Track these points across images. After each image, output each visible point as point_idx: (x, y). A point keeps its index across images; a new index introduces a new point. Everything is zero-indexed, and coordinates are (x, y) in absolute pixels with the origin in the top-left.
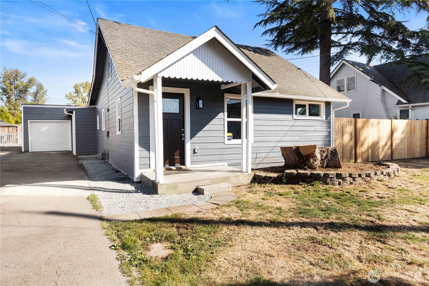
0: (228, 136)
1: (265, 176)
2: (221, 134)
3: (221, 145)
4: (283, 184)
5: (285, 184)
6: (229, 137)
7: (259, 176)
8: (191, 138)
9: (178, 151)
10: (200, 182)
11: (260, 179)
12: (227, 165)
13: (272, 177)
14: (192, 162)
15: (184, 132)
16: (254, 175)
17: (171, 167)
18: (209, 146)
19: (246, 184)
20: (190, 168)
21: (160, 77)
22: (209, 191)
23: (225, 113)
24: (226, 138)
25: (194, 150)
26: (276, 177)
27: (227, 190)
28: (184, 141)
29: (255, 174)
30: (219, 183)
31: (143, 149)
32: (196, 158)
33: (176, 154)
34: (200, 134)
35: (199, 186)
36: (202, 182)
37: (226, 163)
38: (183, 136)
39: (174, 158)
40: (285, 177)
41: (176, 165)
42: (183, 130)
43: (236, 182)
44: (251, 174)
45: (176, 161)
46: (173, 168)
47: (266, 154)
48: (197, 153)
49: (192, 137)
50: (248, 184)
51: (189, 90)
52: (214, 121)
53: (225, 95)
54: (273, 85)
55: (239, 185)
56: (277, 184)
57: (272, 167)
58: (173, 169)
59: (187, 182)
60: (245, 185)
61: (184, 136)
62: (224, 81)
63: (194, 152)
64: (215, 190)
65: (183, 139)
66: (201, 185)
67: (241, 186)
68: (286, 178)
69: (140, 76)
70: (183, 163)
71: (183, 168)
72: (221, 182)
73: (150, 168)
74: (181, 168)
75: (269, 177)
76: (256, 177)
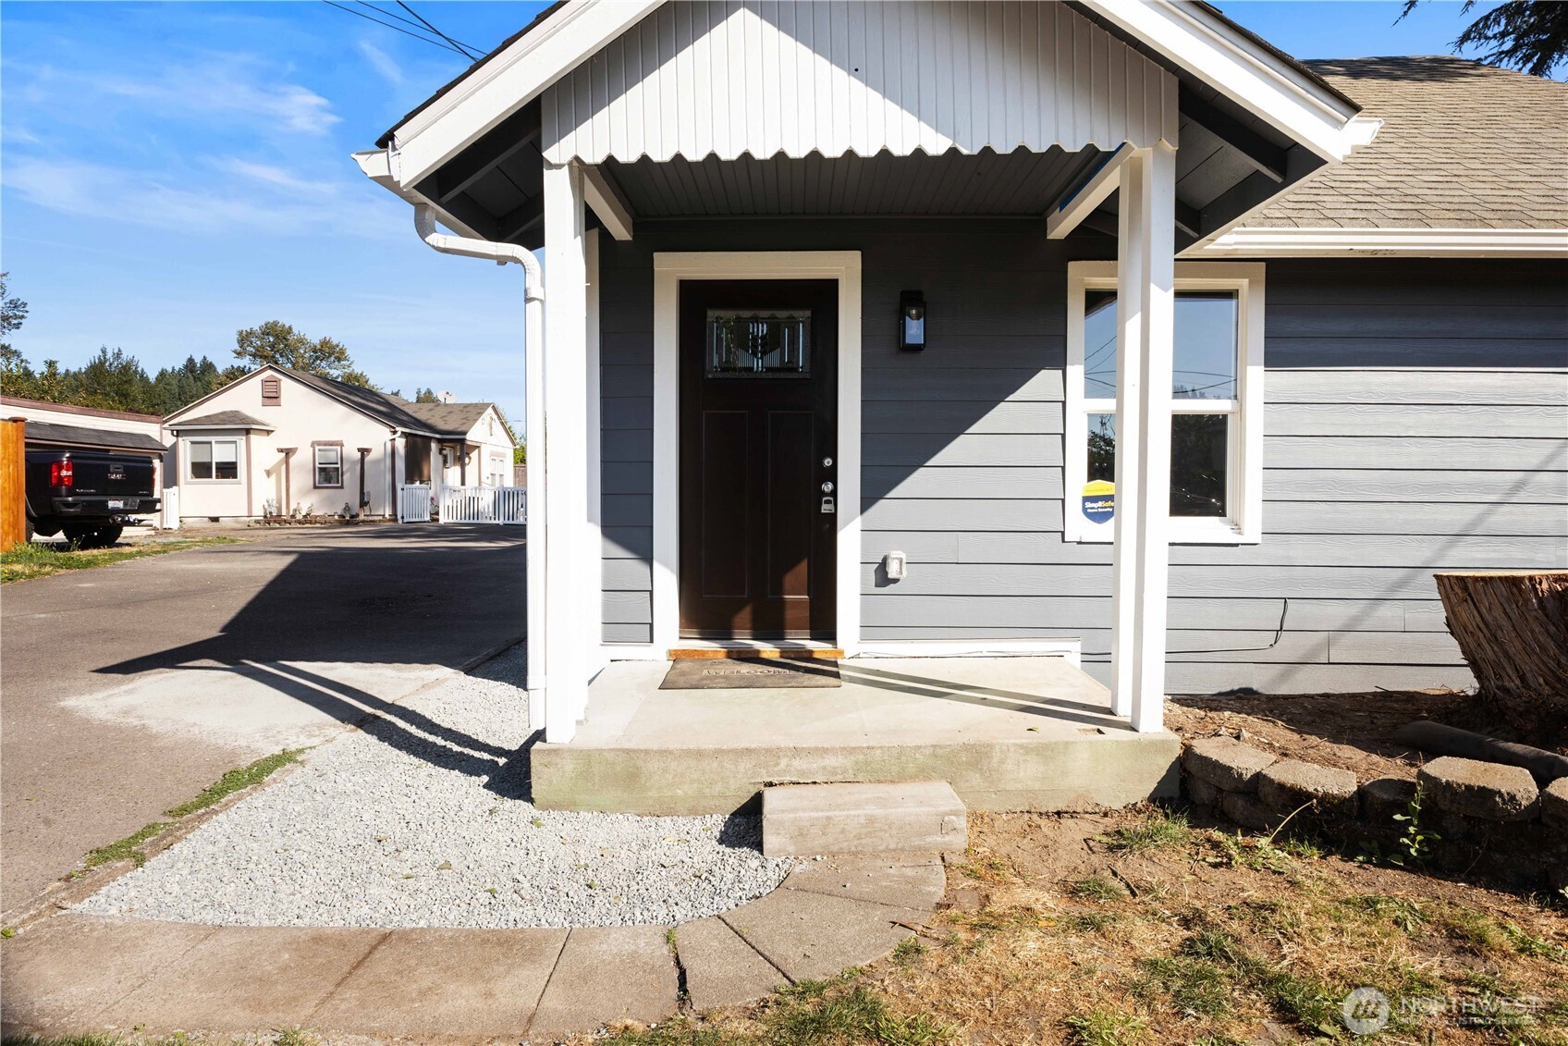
0: (1086, 499)
1: (1259, 777)
2: (1046, 482)
3: (1047, 548)
4: (1395, 867)
5: (1412, 866)
6: (1100, 504)
7: (1216, 765)
8: (866, 503)
9: (803, 567)
10: (784, 762)
11: (1220, 790)
12: (1079, 657)
13: (1309, 796)
14: (870, 629)
15: (832, 475)
16: (1178, 751)
17: (758, 645)
18: (971, 547)
19: (1118, 805)
20: (857, 656)
21: (559, 166)
22: (801, 834)
23: (1069, 369)
24: (1074, 505)
25: (883, 566)
26: (1343, 802)
27: (929, 839)
28: (832, 518)
29: (1188, 750)
30: (913, 778)
31: (620, 552)
32: (891, 606)
33: (789, 579)
34: (918, 482)
35: (775, 781)
36: (797, 763)
37: (1076, 647)
38: (827, 495)
39: (783, 602)
40: (1421, 815)
41: (790, 633)
42: (828, 462)
43: (1037, 786)
44: (1158, 746)
45: (790, 614)
46: (768, 649)
47: (1353, 609)
48: (896, 581)
49: (869, 497)
50: (1134, 809)
51: (856, 256)
52: (1001, 416)
53: (1074, 268)
54: (1339, 124)
55: (1061, 806)
56: (1348, 856)
57: (1387, 695)
58: (764, 655)
59: (699, 754)
60: (1106, 815)
61: (834, 493)
62: (965, 151)
63: (883, 578)
64: (843, 832)
65: (826, 508)
66: (786, 779)
67: (1073, 814)
68: (1429, 818)
69: (391, 153)
70: (824, 627)
71: (816, 656)
72: (924, 774)
73: (652, 641)
74: (808, 656)
75: (1281, 786)
76: (1192, 767)
